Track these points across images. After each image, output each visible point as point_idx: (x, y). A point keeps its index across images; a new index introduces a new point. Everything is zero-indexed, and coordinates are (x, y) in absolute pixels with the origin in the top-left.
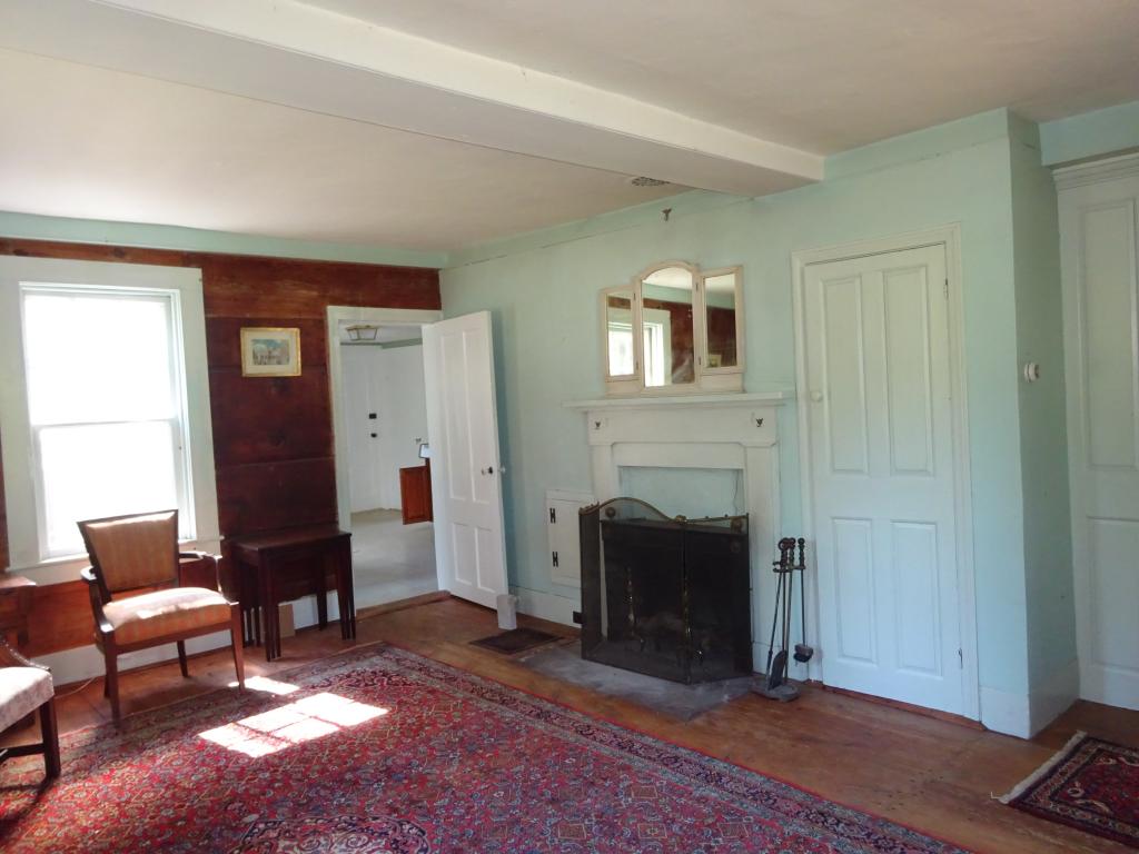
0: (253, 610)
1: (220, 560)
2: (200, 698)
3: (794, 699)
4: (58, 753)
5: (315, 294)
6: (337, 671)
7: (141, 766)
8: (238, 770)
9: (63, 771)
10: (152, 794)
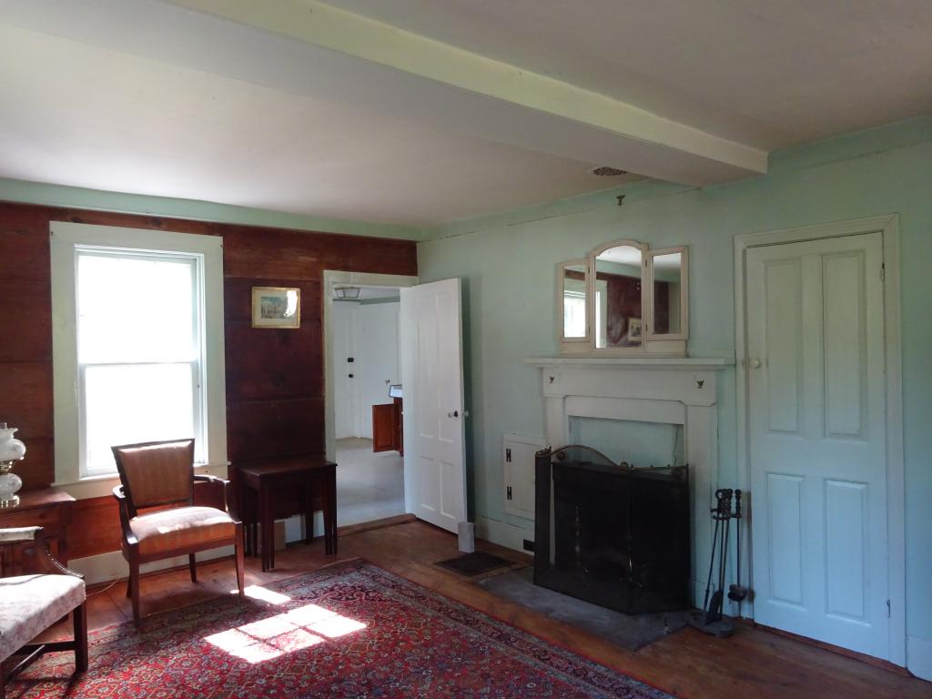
0: (252, 526)
1: (228, 484)
2: (206, 603)
3: (728, 635)
4: (87, 648)
5: (314, 259)
6: (323, 584)
7: (156, 666)
8: (239, 675)
9: (90, 666)
10: (165, 694)
